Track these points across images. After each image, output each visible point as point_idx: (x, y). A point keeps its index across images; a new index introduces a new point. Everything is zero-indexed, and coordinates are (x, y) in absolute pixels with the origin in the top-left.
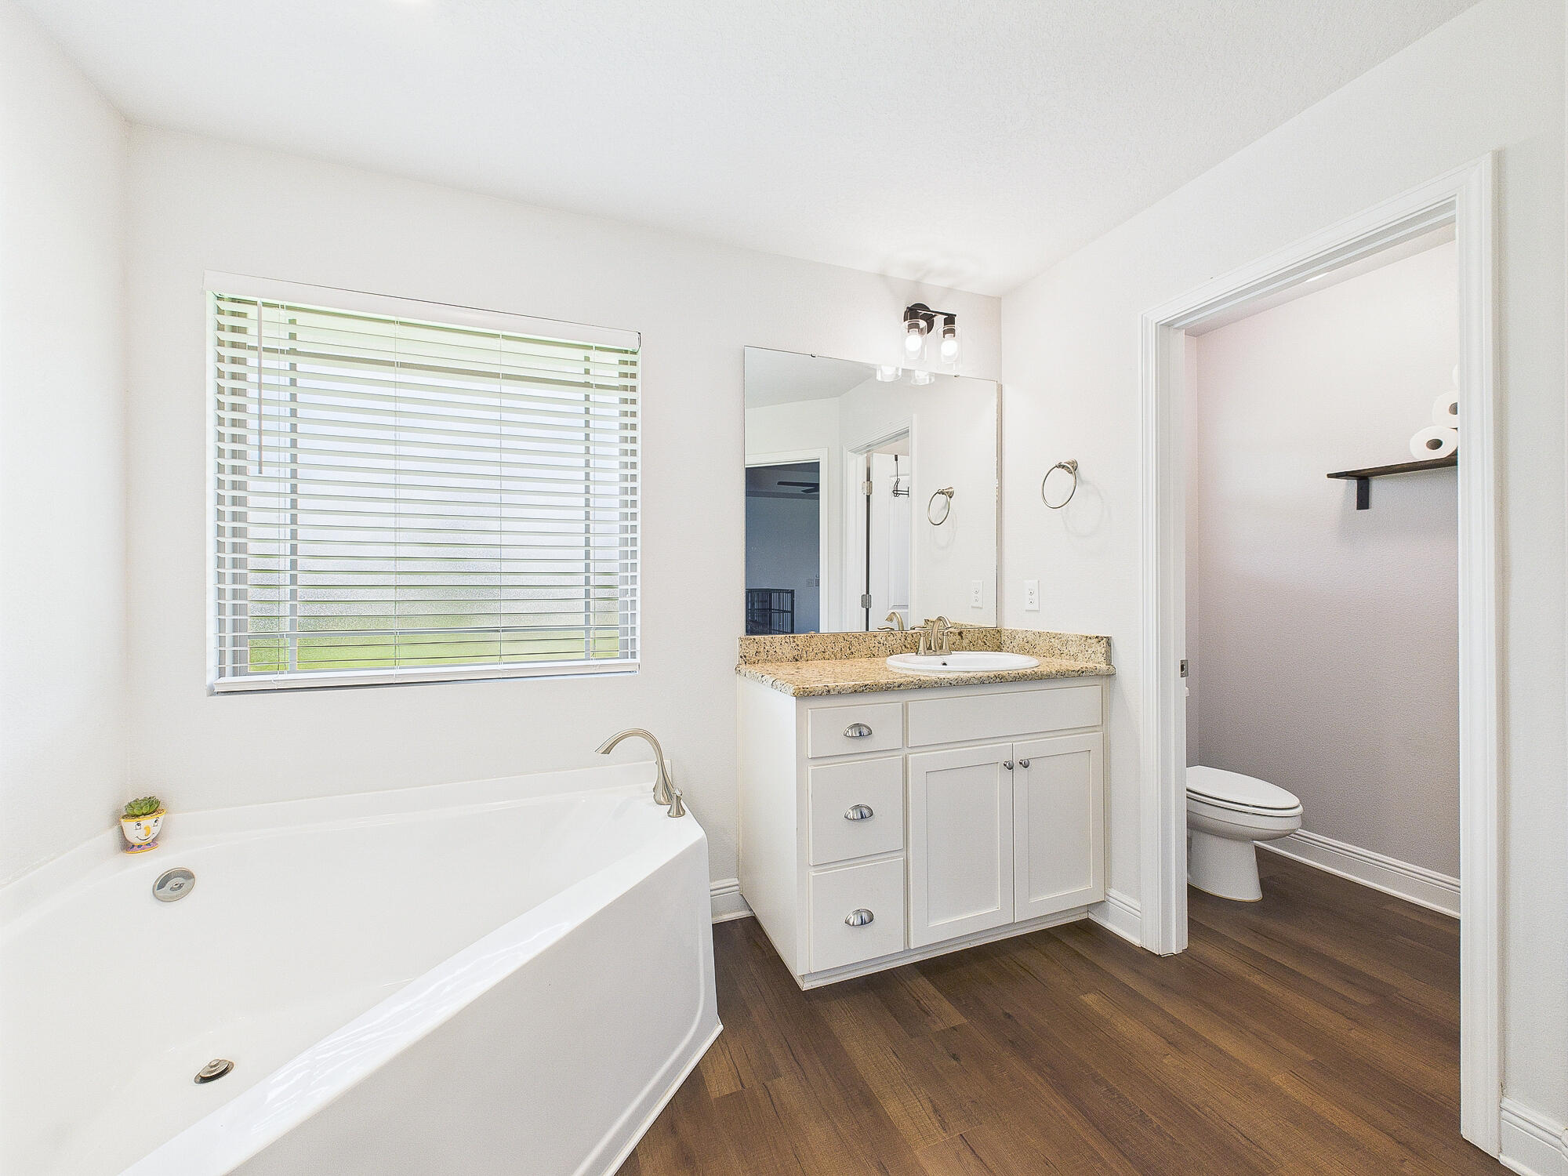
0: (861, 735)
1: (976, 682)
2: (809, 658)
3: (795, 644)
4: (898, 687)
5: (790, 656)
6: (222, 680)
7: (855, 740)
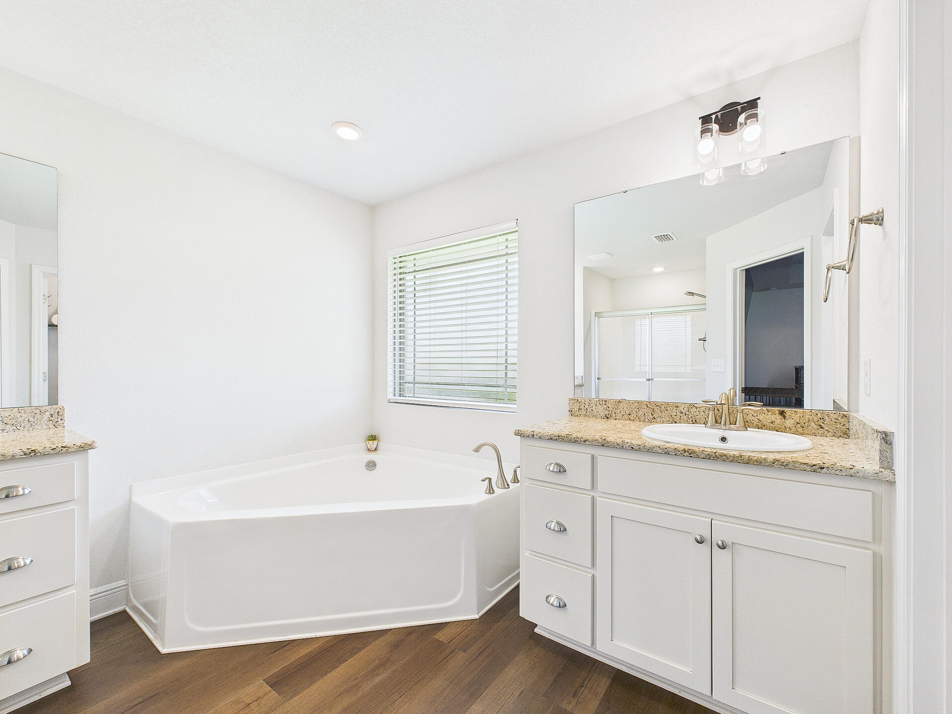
0: (560, 472)
1: (660, 451)
2: (617, 418)
3: (606, 406)
4: (584, 442)
5: (603, 414)
6: (396, 398)
7: (555, 474)
